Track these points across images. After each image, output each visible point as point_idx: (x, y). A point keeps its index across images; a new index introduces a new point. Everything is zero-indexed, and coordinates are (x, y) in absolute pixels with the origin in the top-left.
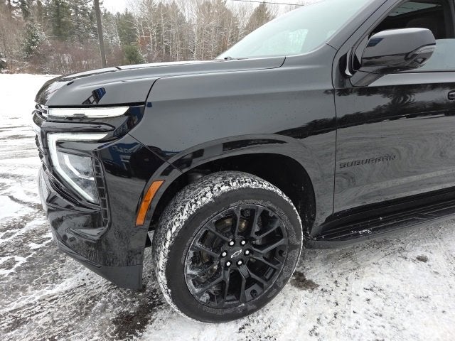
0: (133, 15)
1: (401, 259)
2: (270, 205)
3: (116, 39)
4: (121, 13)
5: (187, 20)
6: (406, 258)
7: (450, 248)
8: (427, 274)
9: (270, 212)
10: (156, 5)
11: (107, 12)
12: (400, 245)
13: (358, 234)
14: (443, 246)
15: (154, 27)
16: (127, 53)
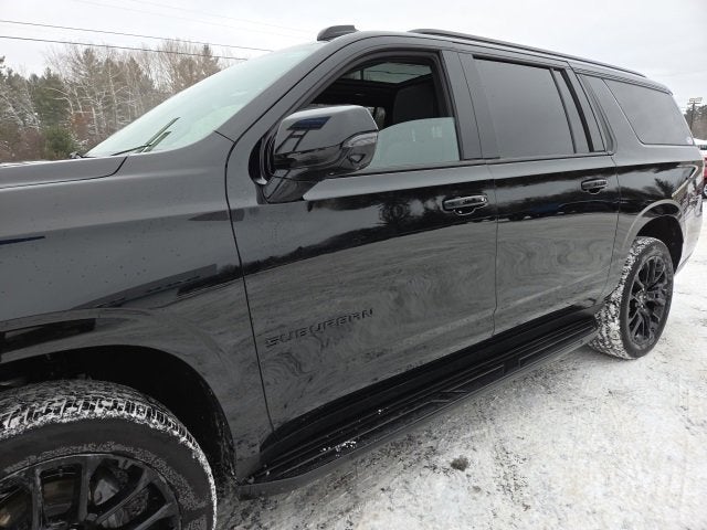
0: (62, 79)
1: (427, 471)
2: (118, 448)
3: (32, 117)
4: (39, 76)
5: (156, 85)
6: (435, 468)
7: (502, 435)
8: (463, 494)
9: (122, 460)
10: (100, 64)
11: (13, 74)
12: (430, 443)
13: (334, 452)
14: (493, 432)
15: (99, 97)
16: (51, 140)
